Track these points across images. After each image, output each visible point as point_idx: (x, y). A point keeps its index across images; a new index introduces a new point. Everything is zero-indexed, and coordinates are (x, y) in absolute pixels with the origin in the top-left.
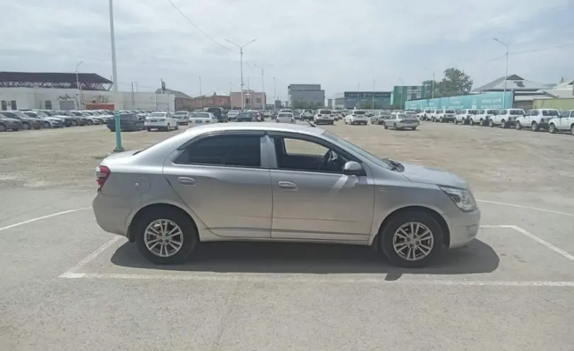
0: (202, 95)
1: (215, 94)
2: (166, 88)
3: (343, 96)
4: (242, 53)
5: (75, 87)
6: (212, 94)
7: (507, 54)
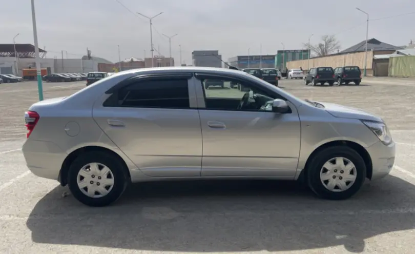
0: (121, 61)
1: (132, 59)
2: (91, 55)
3: (237, 59)
4: (151, 24)
5: (13, 56)
6: (130, 60)
7: (368, 21)
